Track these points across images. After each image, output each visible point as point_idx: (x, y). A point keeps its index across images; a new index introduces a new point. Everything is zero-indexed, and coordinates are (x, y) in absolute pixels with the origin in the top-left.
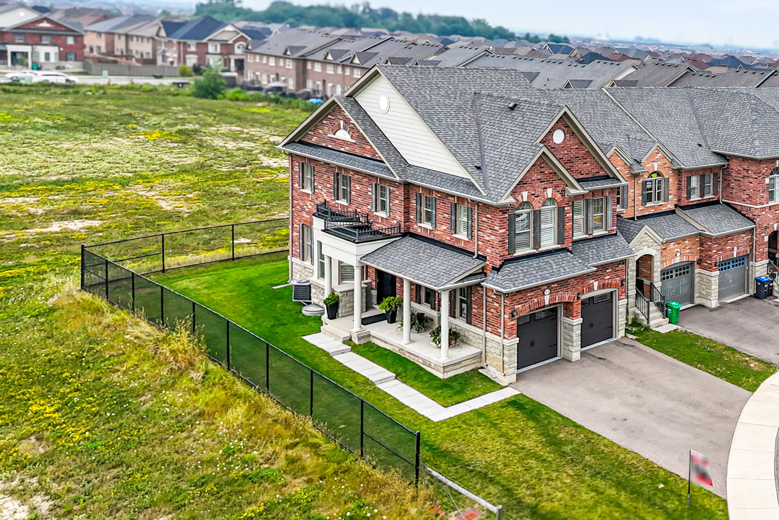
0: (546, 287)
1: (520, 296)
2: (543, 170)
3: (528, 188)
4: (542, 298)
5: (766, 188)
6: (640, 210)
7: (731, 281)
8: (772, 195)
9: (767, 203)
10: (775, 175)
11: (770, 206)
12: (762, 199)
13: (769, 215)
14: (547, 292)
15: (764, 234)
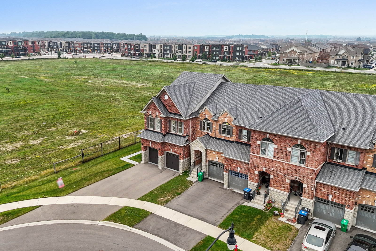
0: (150, 141)
1: (144, 140)
3: (151, 110)
4: (149, 144)
5: (257, 146)
6: (218, 135)
7: (239, 183)
8: (264, 152)
9: (258, 154)
10: (268, 142)
11: (260, 157)
12: (254, 151)
13: (259, 161)
14: (151, 143)
15: (255, 169)
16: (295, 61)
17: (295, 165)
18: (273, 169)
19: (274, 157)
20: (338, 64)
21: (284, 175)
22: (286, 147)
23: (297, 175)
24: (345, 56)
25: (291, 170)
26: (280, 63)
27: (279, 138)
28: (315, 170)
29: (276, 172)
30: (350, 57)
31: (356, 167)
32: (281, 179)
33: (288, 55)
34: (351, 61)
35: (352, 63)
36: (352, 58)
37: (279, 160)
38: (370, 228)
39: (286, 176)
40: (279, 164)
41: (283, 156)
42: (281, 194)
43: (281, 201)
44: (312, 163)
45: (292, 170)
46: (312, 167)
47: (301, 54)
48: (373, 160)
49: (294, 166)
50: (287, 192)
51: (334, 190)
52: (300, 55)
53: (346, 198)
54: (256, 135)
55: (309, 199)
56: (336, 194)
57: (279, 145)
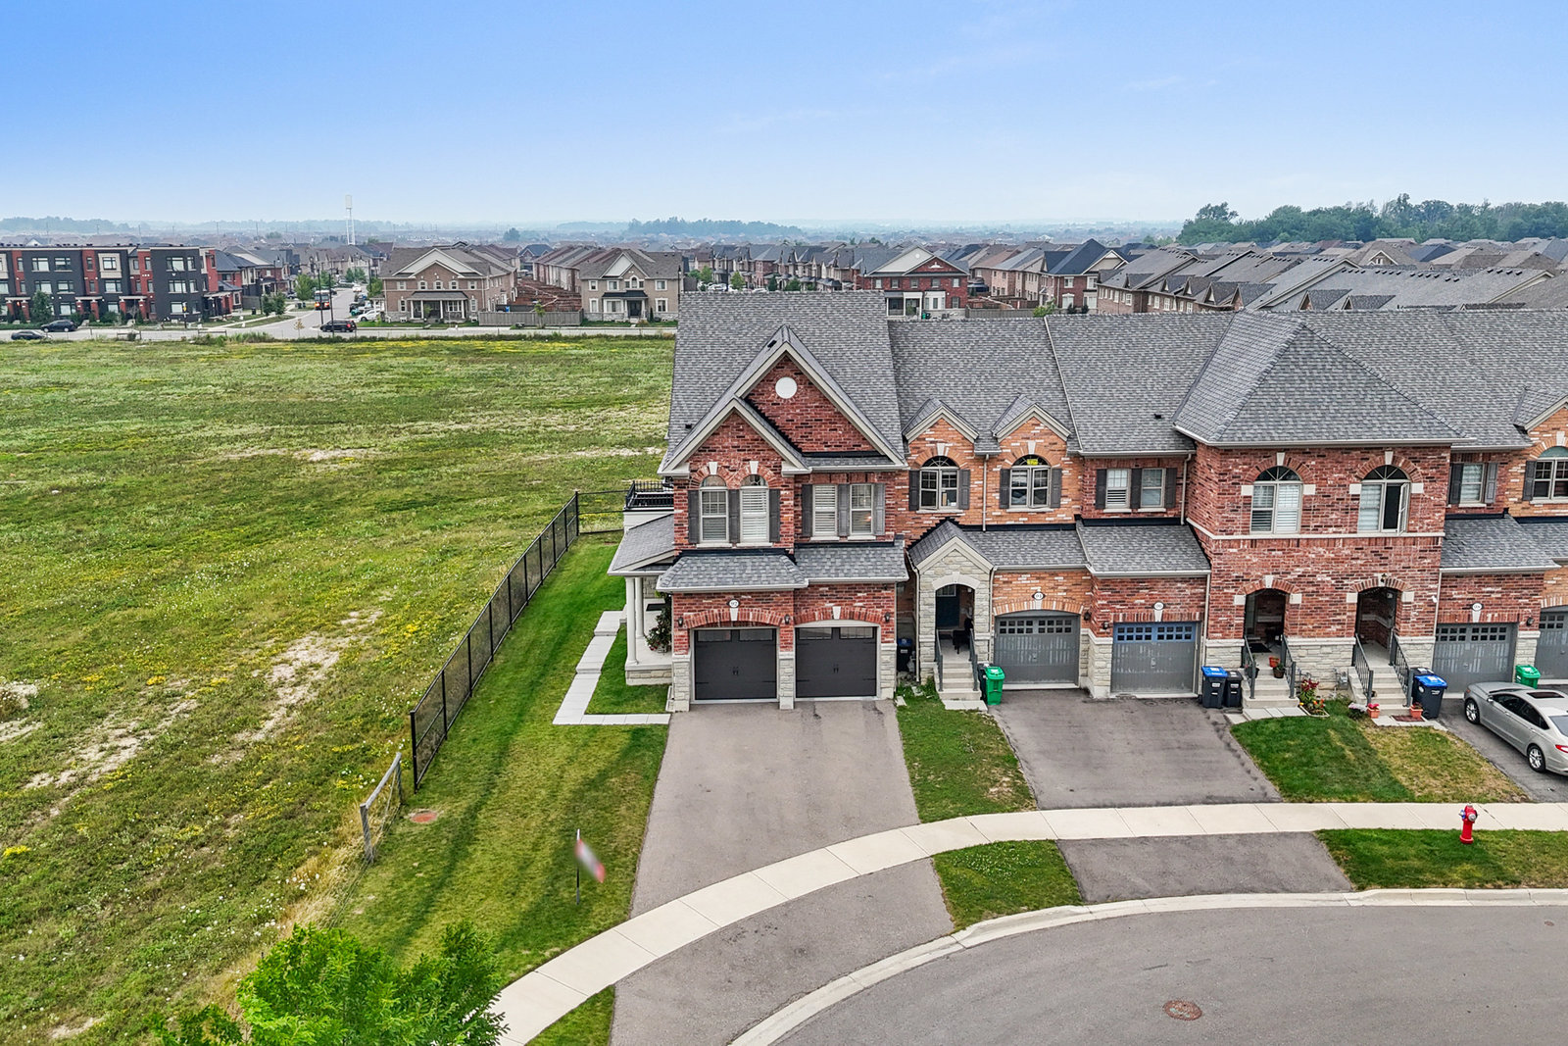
0: (732, 597)
1: (692, 601)
2: (741, 434)
3: (718, 457)
4: (726, 610)
5: (1241, 504)
6: (994, 515)
7: (1153, 663)
8: (1263, 518)
9: (1244, 533)
10: (1277, 482)
11: (1252, 540)
12: (1229, 524)
13: (1248, 557)
14: (734, 603)
15: (1233, 591)
16: (451, 309)
17: (1376, 538)
18: (1300, 570)
19: (1305, 527)
20: (614, 310)
21: (1340, 579)
22: (1346, 483)
23: (1382, 568)
24: (634, 279)
25: (1363, 556)
26: (389, 318)
27: (1320, 460)
28: (1438, 537)
29: (1311, 579)
30: (651, 283)
31: (1488, 512)
32: (1327, 599)
33: (419, 283)
34: (657, 300)
35: (661, 304)
36: (657, 286)
37: (1321, 533)
38: (1552, 676)
39: (1346, 582)
40: (1320, 549)
41: (1334, 516)
42: (1329, 650)
43: (1328, 674)
44: (1429, 518)
45: (1366, 555)
46: (1428, 531)
47: (469, 277)
48: (1522, 480)
49: (1373, 542)
50: (1349, 635)
51: (1487, 584)
52: (470, 284)
53: (1520, 601)
54: (1236, 465)
55: (1421, 638)
56: (1493, 596)
57: (1321, 481)
